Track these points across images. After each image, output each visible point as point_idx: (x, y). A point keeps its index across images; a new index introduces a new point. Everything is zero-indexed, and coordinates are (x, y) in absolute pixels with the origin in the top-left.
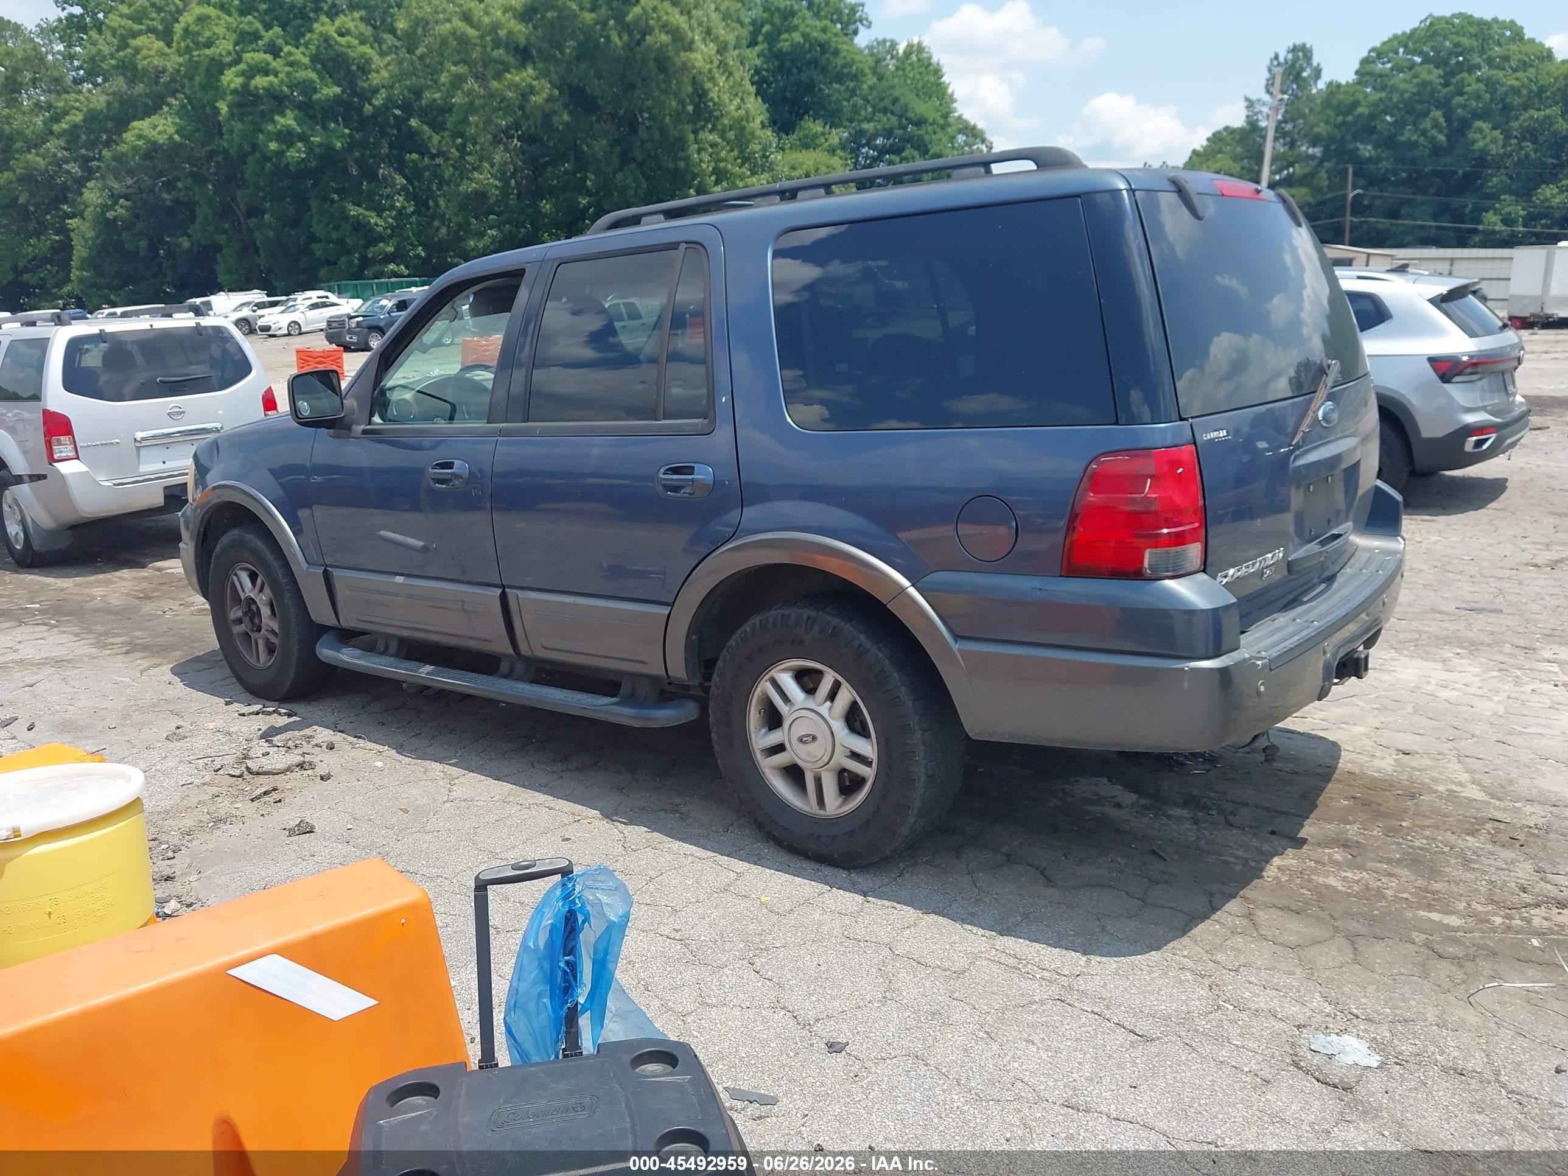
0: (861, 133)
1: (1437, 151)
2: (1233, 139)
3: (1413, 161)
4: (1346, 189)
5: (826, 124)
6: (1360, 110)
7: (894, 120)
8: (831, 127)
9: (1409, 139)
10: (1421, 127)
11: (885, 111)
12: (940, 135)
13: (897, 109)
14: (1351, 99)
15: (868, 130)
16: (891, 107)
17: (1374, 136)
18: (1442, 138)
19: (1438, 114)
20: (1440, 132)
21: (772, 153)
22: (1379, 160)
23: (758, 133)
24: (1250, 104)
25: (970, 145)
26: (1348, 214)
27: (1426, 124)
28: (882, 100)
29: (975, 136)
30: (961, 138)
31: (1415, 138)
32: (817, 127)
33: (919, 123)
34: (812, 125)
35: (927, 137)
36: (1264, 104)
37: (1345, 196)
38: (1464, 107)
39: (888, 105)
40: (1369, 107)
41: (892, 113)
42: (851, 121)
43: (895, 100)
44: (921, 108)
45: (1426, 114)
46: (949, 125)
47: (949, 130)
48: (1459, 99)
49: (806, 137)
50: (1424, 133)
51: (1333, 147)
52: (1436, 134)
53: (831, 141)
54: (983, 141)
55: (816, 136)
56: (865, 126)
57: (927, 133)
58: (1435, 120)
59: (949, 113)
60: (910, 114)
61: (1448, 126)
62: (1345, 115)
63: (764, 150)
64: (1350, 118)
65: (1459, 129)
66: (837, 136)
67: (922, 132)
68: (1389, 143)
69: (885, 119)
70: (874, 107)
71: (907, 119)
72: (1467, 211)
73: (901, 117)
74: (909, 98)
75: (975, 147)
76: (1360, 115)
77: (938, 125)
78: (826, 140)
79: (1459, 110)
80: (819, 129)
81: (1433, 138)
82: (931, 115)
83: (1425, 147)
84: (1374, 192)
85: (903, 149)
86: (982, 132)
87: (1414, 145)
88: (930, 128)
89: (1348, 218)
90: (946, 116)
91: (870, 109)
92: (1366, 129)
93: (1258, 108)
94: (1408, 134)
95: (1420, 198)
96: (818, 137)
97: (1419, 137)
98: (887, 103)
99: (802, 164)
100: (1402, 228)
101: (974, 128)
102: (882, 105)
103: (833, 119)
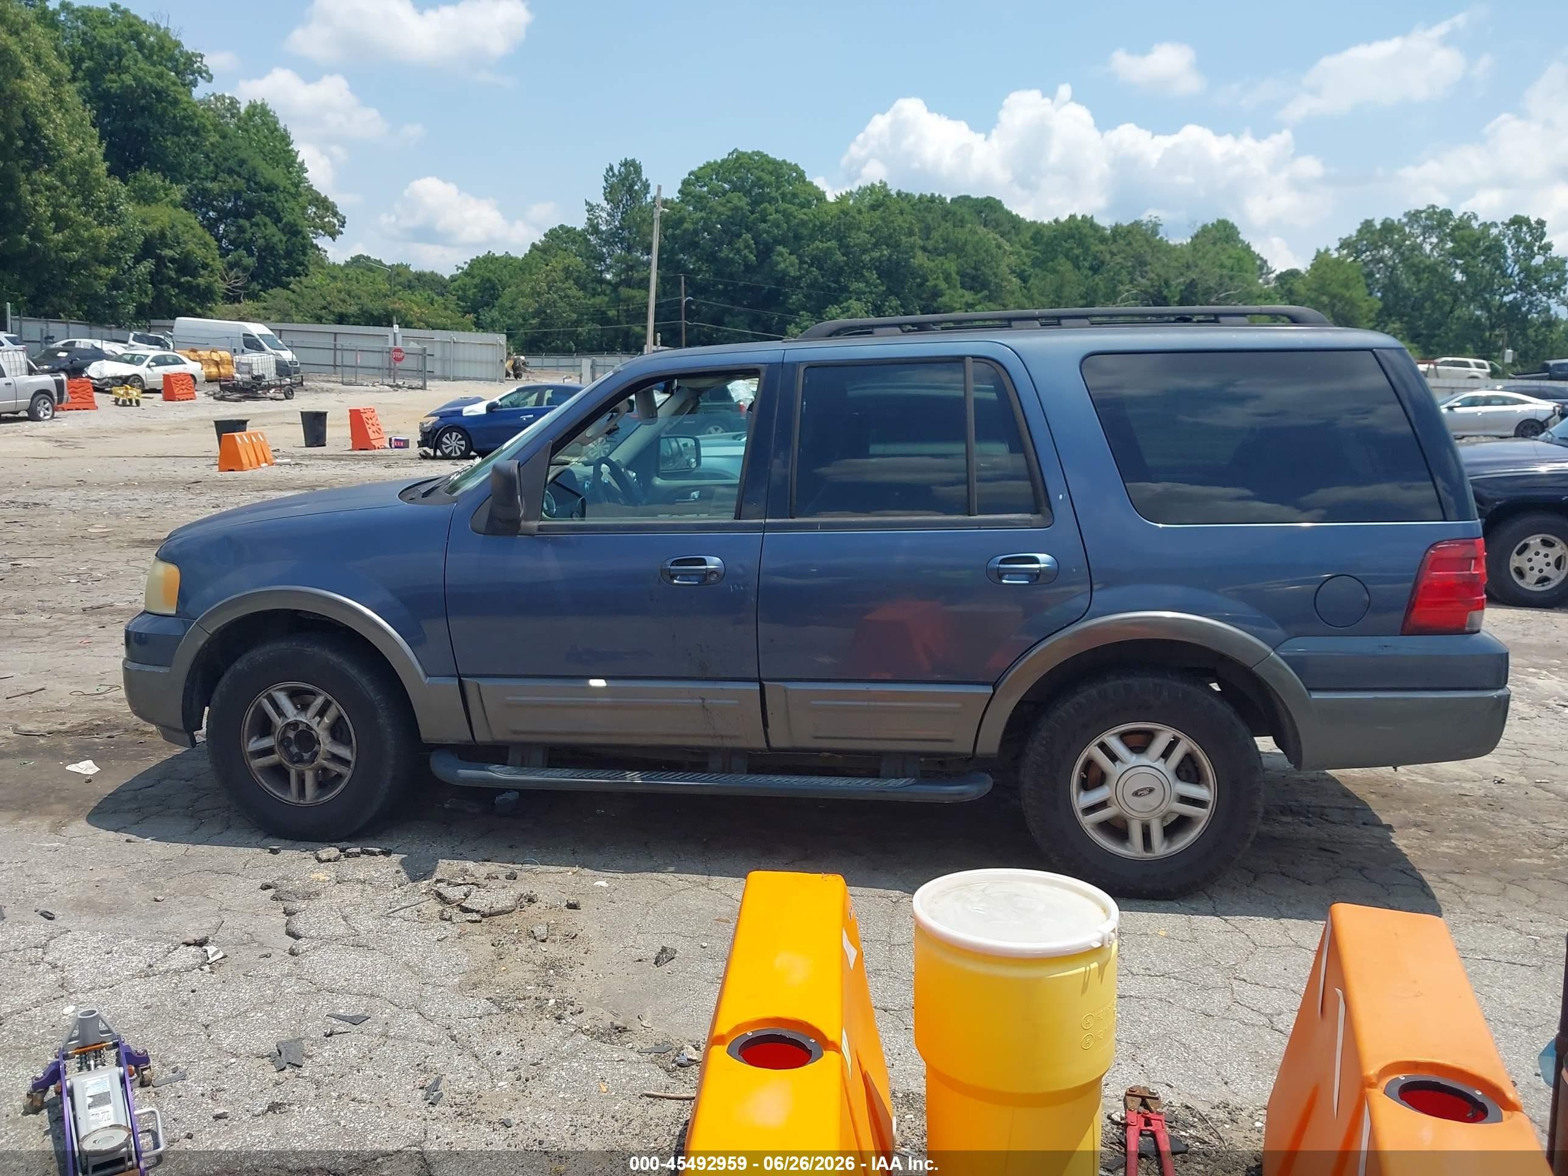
0: (205, 192)
1: (748, 268)
2: (568, 237)
3: (731, 276)
4: (680, 295)
5: (166, 178)
6: (686, 225)
7: (242, 184)
8: (171, 182)
9: (727, 256)
10: (736, 246)
11: (231, 172)
12: (292, 204)
13: (244, 172)
14: (678, 215)
15: (212, 190)
16: (237, 169)
17: (698, 250)
18: (752, 257)
19: (748, 236)
20: (751, 252)
21: (122, 204)
22: (700, 270)
23: (104, 180)
24: (591, 208)
25: (322, 218)
26: (683, 317)
27: (740, 244)
28: (226, 159)
29: (327, 209)
30: (310, 211)
31: (731, 255)
32: (156, 180)
33: (270, 188)
34: (149, 178)
35: (279, 204)
36: (602, 209)
37: (680, 301)
38: (768, 232)
39: (238, 168)
40: (693, 223)
41: (239, 175)
42: (191, 178)
43: (242, 162)
44: (271, 173)
45: (739, 236)
46: (300, 195)
47: (300, 200)
48: (763, 226)
49: (143, 189)
50: (738, 251)
51: (665, 256)
52: (748, 254)
53: (173, 197)
54: (335, 214)
55: (154, 189)
56: (209, 185)
57: (279, 200)
58: (746, 241)
59: (300, 182)
60: (259, 179)
61: (756, 247)
62: (674, 228)
63: (111, 199)
64: (678, 232)
65: (765, 252)
66: (178, 192)
67: (274, 199)
68: (711, 258)
69: (231, 180)
70: (216, 165)
71: (256, 183)
72: (775, 322)
73: (248, 180)
74: (258, 162)
75: (326, 220)
76: (686, 231)
77: (288, 192)
78: (167, 195)
79: (765, 235)
80: (159, 182)
81: (746, 257)
82: (282, 182)
83: (740, 264)
84: (701, 300)
85: (253, 215)
86: (334, 206)
87: (729, 262)
88: (281, 196)
89: (684, 321)
90: (297, 185)
91: (212, 168)
92: (691, 245)
93: (598, 213)
94: (725, 252)
95: (737, 308)
96: (157, 191)
97: (735, 254)
98: (232, 163)
99: (155, 219)
100: (726, 334)
101: (325, 199)
102: (226, 165)
103: (172, 172)
